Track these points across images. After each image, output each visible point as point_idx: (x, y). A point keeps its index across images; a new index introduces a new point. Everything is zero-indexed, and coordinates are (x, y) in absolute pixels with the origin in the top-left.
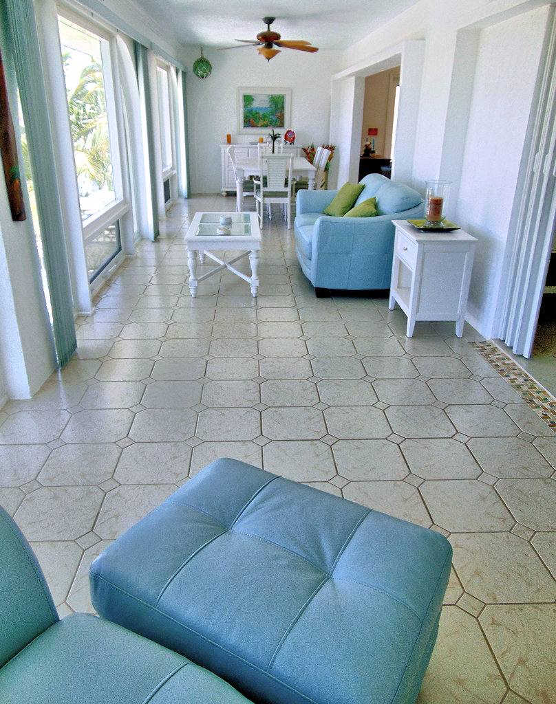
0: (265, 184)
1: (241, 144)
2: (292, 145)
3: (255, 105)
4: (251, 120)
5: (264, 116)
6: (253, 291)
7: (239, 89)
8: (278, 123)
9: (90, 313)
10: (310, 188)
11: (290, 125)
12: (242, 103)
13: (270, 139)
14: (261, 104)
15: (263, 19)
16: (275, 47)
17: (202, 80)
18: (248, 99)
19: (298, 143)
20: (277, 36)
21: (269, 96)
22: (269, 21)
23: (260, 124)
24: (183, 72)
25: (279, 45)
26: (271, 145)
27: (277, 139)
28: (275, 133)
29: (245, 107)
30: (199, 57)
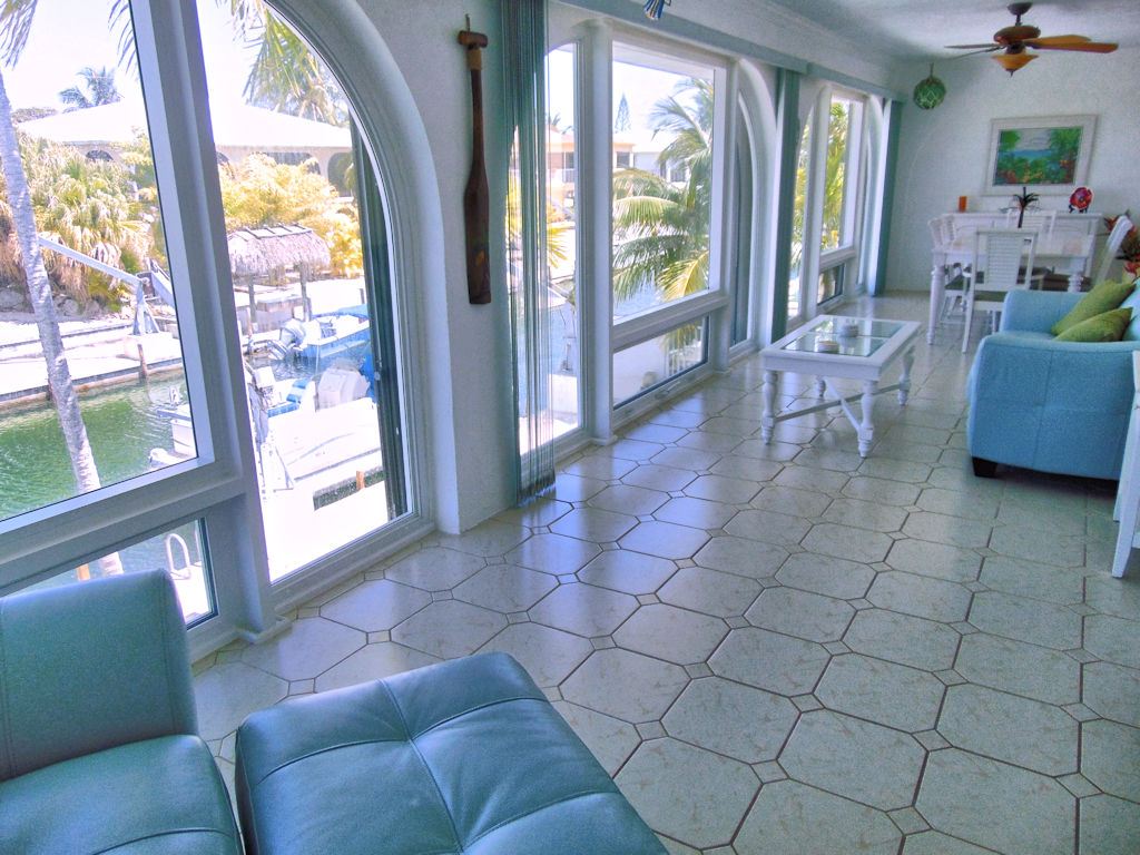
0: (980, 277)
1: (984, 212)
2: (1083, 214)
3: (1020, 146)
4: (1006, 173)
5: (1036, 164)
6: (862, 448)
7: (993, 121)
8: (1063, 174)
9: (606, 441)
10: (1072, 289)
11: (1087, 177)
12: (995, 144)
13: (1016, 204)
14: (1032, 145)
15: (1009, 8)
16: (1029, 50)
17: (926, 111)
18: (1007, 138)
19: (1096, 211)
20: (1033, 32)
21: (1050, 130)
22: (1020, 10)
23: (1026, 178)
24: (893, 102)
25: (1036, 46)
26: (1018, 213)
27: (1030, 204)
28: (1027, 193)
29: (1000, 151)
30: (925, 76)
